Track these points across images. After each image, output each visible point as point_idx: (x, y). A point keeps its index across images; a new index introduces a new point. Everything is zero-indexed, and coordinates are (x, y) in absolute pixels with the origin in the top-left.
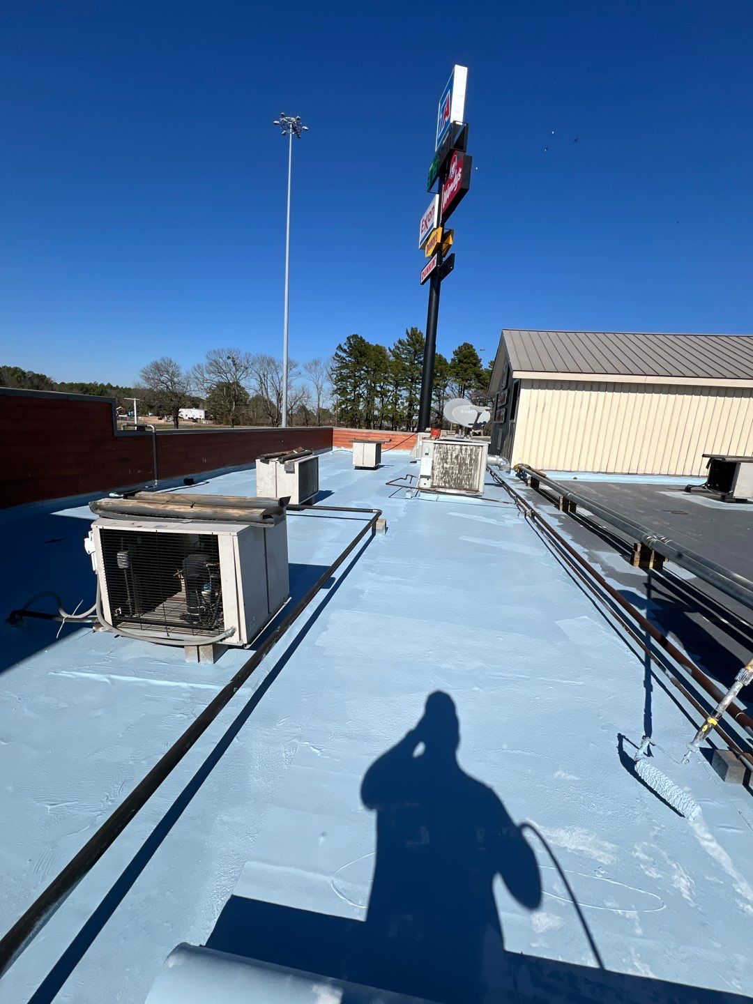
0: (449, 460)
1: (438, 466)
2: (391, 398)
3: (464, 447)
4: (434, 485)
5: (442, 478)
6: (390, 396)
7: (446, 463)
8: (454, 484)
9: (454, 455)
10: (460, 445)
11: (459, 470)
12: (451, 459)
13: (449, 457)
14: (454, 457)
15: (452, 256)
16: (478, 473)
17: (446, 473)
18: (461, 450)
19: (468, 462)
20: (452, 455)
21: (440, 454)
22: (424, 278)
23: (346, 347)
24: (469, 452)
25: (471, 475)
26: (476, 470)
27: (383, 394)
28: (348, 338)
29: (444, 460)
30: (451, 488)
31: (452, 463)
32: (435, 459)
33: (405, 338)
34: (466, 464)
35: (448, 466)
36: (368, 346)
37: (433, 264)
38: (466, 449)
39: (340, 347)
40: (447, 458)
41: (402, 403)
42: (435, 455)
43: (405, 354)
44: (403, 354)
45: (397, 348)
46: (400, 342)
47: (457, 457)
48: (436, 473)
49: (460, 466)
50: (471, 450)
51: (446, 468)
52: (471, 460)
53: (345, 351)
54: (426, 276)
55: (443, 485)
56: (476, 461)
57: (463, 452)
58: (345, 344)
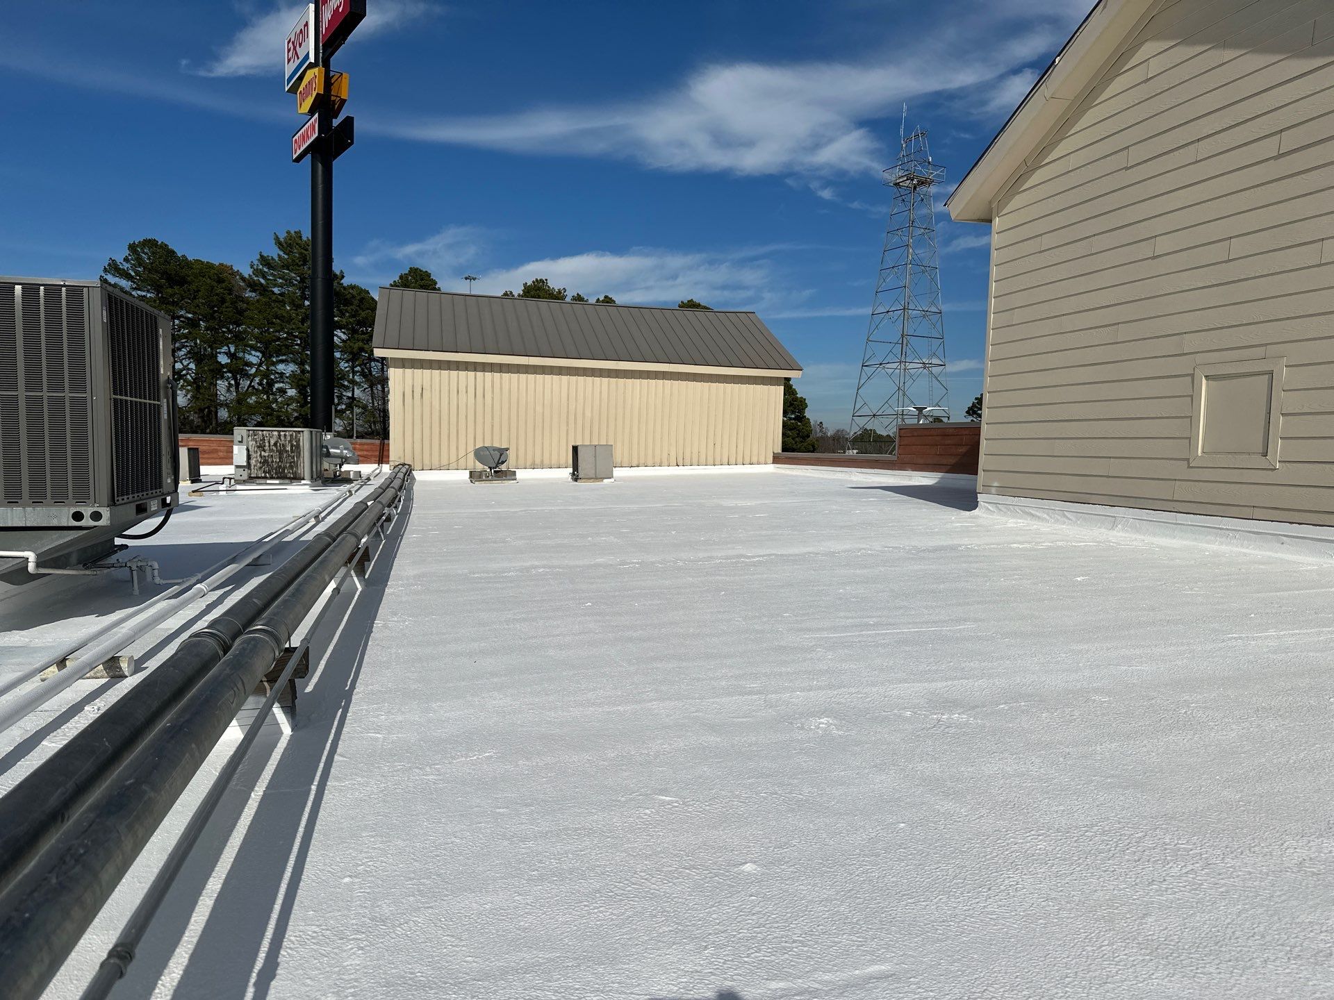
0: (267, 448)
1: (255, 455)
2: (257, 380)
3: (282, 433)
4: (252, 476)
5: (260, 468)
6: (255, 376)
7: (264, 451)
8: (276, 473)
9: (272, 442)
10: (278, 431)
11: (280, 458)
12: (269, 446)
13: (267, 444)
14: (272, 444)
15: (349, 121)
16: (302, 459)
17: (265, 462)
18: (280, 436)
19: (289, 448)
20: (269, 442)
21: (256, 442)
22: (299, 152)
23: (126, 266)
24: (289, 438)
25: (294, 462)
26: (299, 457)
27: (238, 369)
28: (132, 247)
29: (261, 447)
30: (272, 478)
31: (271, 450)
32: (250, 447)
33: (274, 252)
34: (287, 451)
35: (266, 454)
36: (184, 263)
37: (310, 131)
38: (285, 435)
39: (113, 268)
40: (265, 446)
41: (283, 391)
42: (251, 443)
43: (281, 286)
44: (275, 286)
45: (257, 272)
46: (264, 260)
47: (275, 444)
48: (253, 462)
49: (281, 452)
50: (291, 436)
51: (264, 457)
52: (292, 446)
53: (125, 275)
54: (302, 149)
55: (263, 475)
56: (298, 446)
57: (282, 438)
58: (126, 260)
